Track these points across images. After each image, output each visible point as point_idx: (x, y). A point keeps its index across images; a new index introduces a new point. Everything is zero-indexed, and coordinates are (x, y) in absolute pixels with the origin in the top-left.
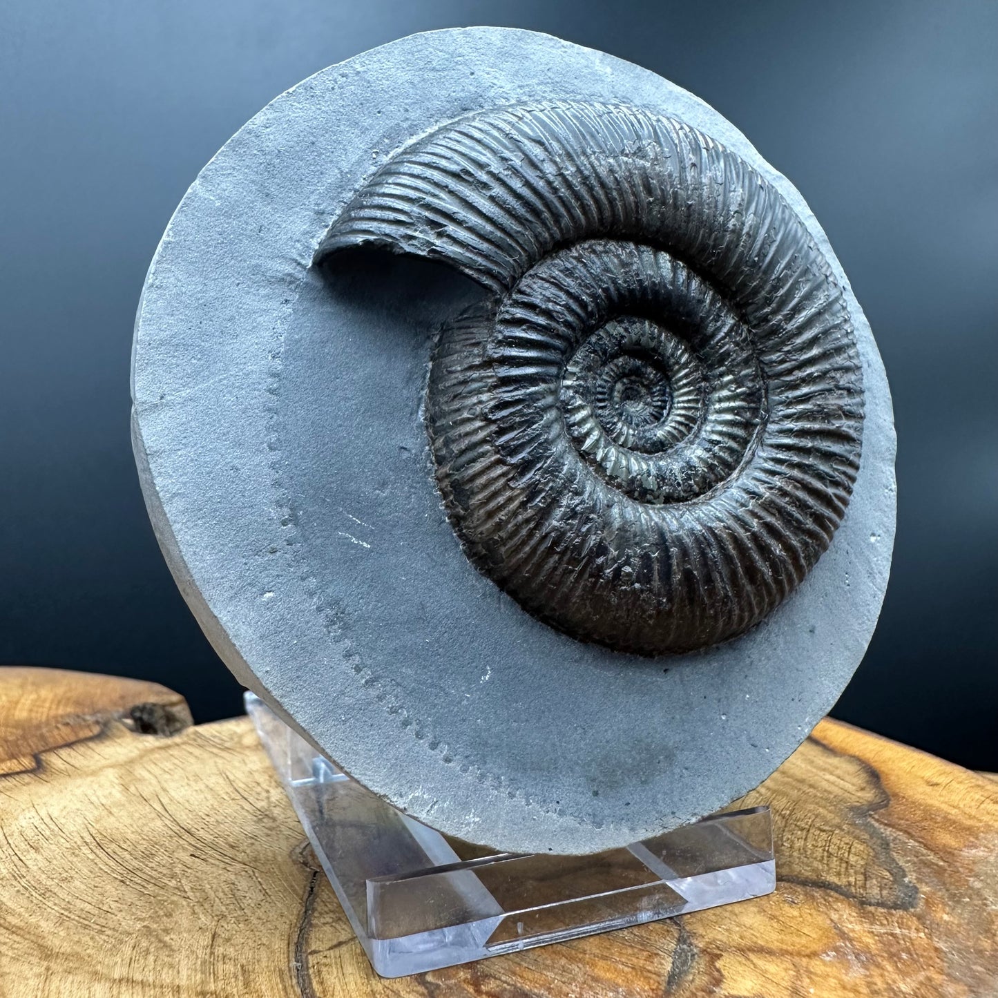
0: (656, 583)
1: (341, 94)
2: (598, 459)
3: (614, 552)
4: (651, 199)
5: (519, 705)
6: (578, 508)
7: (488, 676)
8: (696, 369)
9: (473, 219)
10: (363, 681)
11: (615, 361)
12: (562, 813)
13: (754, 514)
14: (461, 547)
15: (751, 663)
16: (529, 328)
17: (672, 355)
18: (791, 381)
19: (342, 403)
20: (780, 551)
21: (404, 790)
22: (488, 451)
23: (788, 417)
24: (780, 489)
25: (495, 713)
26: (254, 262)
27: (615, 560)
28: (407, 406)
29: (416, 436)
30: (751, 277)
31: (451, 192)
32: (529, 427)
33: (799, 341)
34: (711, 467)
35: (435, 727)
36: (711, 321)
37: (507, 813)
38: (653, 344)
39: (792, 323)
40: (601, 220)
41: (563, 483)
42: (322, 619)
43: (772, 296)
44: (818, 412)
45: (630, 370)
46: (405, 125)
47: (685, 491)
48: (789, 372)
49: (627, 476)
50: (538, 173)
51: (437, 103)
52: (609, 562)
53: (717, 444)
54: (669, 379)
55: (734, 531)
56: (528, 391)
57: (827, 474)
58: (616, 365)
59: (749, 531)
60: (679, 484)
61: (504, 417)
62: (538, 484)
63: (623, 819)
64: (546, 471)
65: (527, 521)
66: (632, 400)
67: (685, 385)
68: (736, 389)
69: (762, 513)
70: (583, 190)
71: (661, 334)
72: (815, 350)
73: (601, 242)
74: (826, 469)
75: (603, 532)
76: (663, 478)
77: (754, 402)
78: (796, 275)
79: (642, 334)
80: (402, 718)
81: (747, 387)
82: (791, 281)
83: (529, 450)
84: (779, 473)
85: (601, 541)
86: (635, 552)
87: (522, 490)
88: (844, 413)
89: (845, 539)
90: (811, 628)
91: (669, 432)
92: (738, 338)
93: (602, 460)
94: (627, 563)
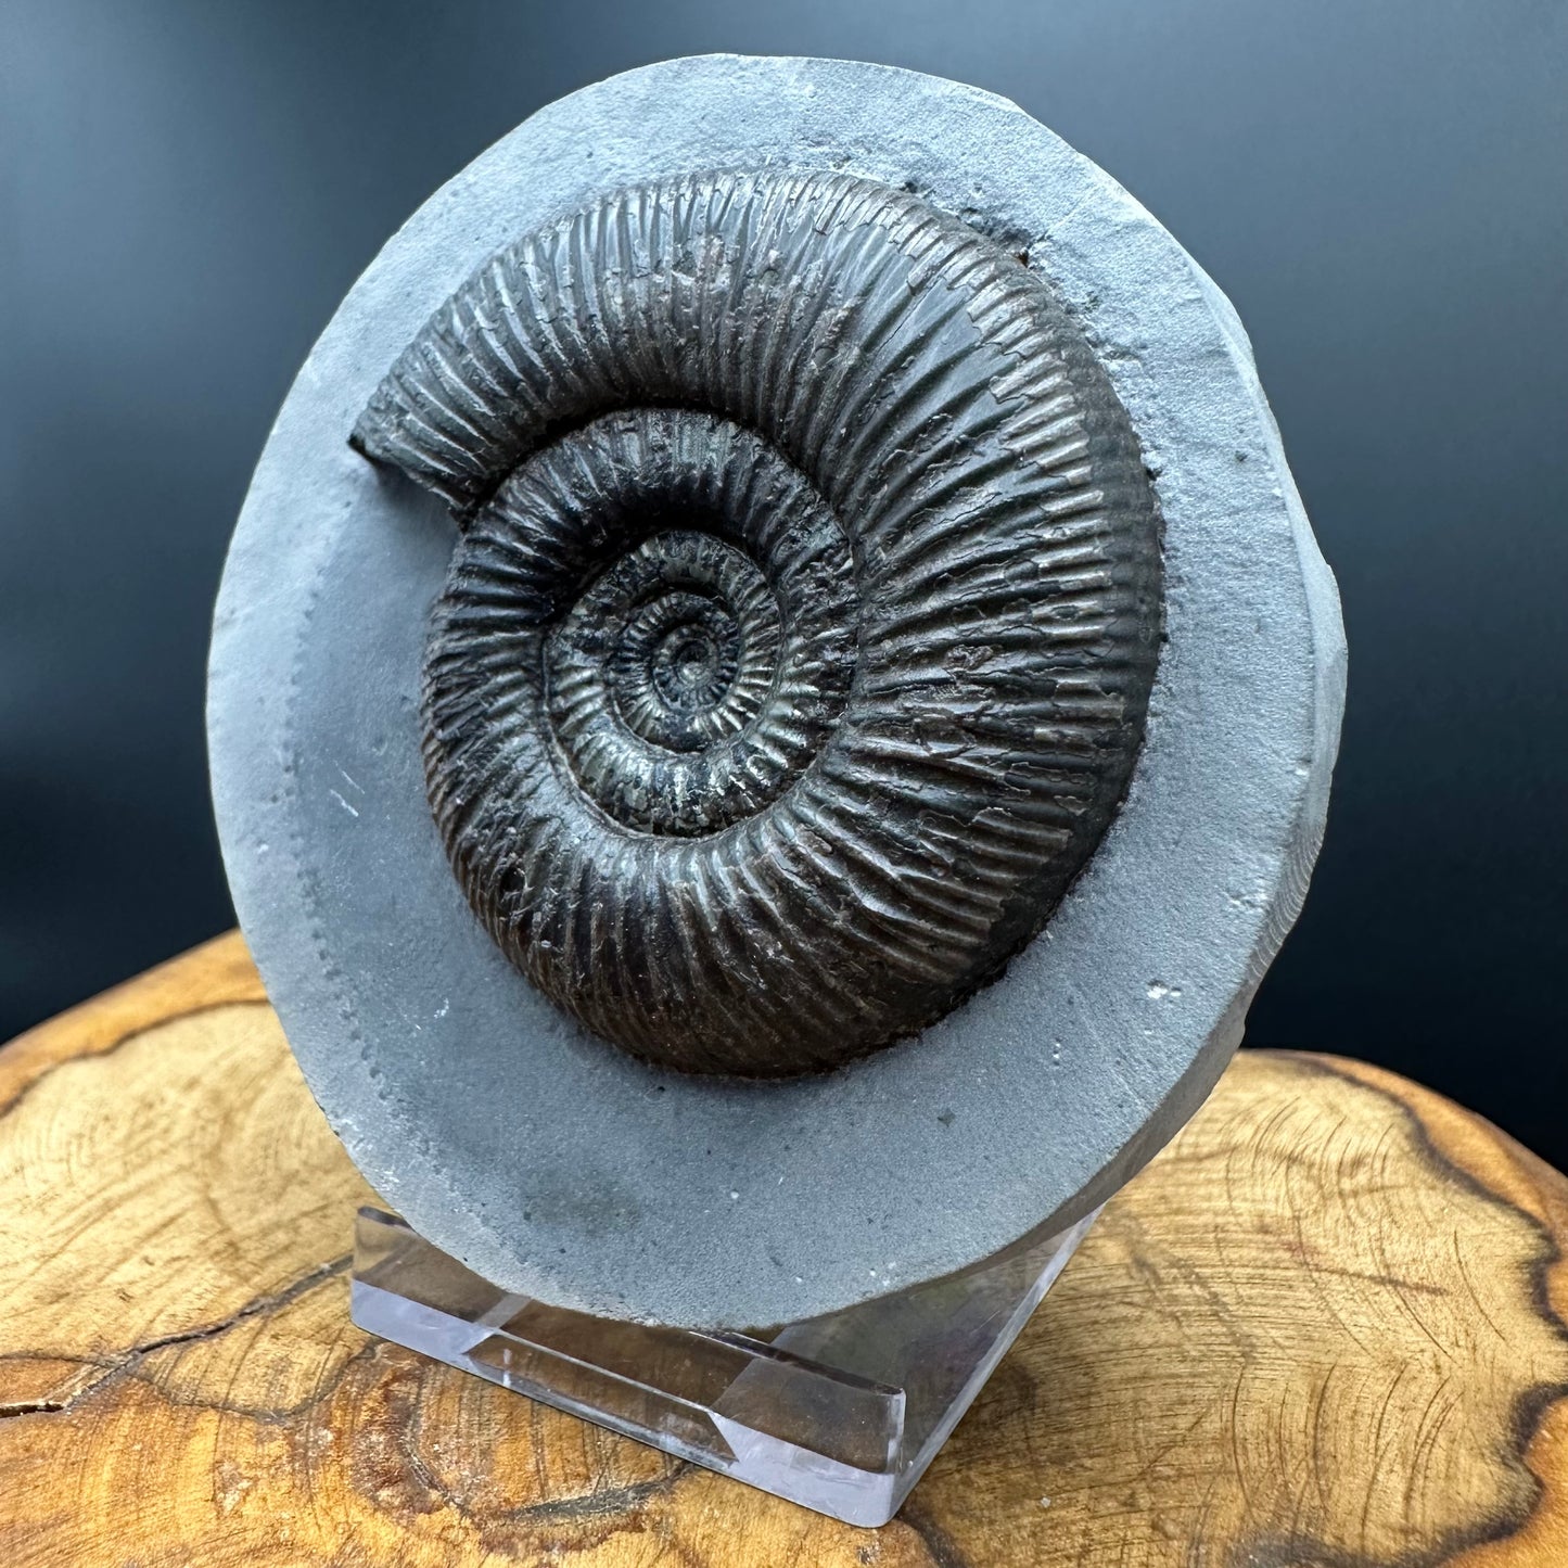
0: (567, 947)
2: (576, 748)
3: (527, 888)
4: (682, 341)
5: (470, 1061)
6: (497, 816)
7: (443, 1012)
9: (434, 401)
10: (326, 971)
11: (663, 599)
12: (486, 1221)
13: (740, 881)
15: (801, 1130)
16: (494, 552)
17: (738, 594)
18: (875, 658)
20: (778, 953)
21: (340, 1112)
22: (429, 719)
24: (793, 848)
25: (441, 1060)
27: (527, 901)
31: (427, 363)
32: (466, 692)
35: (380, 1052)
36: (785, 540)
37: (427, 1189)
38: (709, 575)
39: (895, 549)
41: (488, 777)
42: (298, 887)
43: (869, 498)
44: (903, 721)
47: (686, 821)
49: (605, 782)
50: (529, 322)
52: (521, 901)
53: (752, 754)
54: (739, 628)
55: (696, 899)
56: (474, 642)
57: (896, 838)
58: (661, 606)
59: (722, 906)
60: (675, 808)
61: (442, 675)
62: (460, 772)
64: (474, 756)
67: (753, 647)
68: (805, 661)
69: (753, 882)
70: (579, 338)
71: (722, 559)
72: (932, 604)
73: (627, 415)
74: (897, 831)
75: (520, 856)
76: (657, 793)
77: (836, 689)
78: (924, 456)
79: (693, 560)
80: (352, 1028)
81: (825, 661)
82: (909, 469)
83: (460, 723)
84: (805, 821)
85: (513, 866)
86: (552, 894)
87: (447, 776)
88: (967, 730)
89: (1071, 975)
90: (941, 1114)
91: (712, 723)
92: (828, 572)
93: (581, 749)
94: (539, 908)
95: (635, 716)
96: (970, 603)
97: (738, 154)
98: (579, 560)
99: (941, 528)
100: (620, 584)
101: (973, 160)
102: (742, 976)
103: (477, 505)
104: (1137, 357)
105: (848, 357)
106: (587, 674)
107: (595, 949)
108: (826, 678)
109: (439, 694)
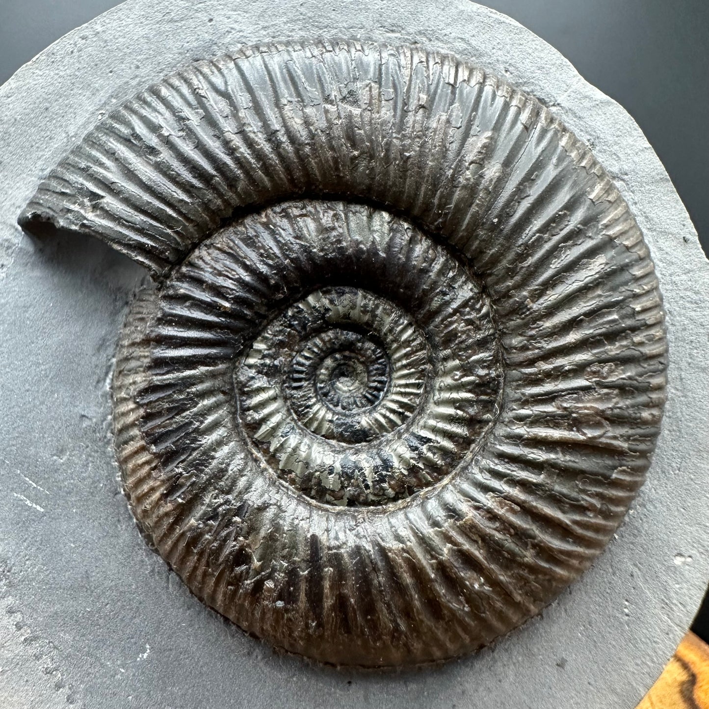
0: (301, 604)
1: (79, 56)
2: (272, 449)
3: (256, 563)
4: (356, 153)
5: (175, 690)
6: (220, 509)
7: (145, 655)
8: (422, 347)
9: (132, 189)
10: (22, 639)
11: (323, 335)
13: (448, 539)
15: (464, 692)
16: (192, 305)
17: (391, 331)
18: (531, 374)
19: (33, 368)
20: (481, 585)
22: (136, 436)
23: (521, 419)
24: (489, 511)
25: (148, 693)
27: (257, 572)
28: (94, 373)
29: (99, 405)
30: (488, 243)
31: (116, 159)
32: (177, 414)
33: (548, 324)
34: (413, 470)
35: (85, 695)
36: (438, 294)
38: (366, 318)
39: (541, 301)
40: (292, 180)
41: (207, 480)
43: (517, 266)
44: (562, 417)
45: (341, 345)
46: (134, 83)
47: (375, 495)
48: (531, 363)
49: (302, 472)
50: (217, 132)
51: (169, 57)
52: (251, 572)
53: (426, 443)
54: (389, 357)
55: (415, 557)
56: (181, 375)
57: (564, 496)
58: (322, 340)
59: (436, 558)
60: (367, 487)
61: (151, 402)
62: (179, 478)
64: (191, 464)
65: (167, 514)
66: (347, 376)
67: (404, 367)
68: (462, 377)
69: (460, 539)
70: (267, 148)
71: (377, 307)
72: (572, 337)
73: (300, 204)
74: (565, 491)
75: (246, 538)
76: (349, 477)
77: (486, 394)
78: (556, 239)
79: (353, 307)
80: (56, 680)
81: (478, 376)
82: (547, 246)
83: (175, 439)
84: (493, 490)
85: (242, 549)
86: (282, 565)
87: (163, 482)
88: (607, 419)
89: (630, 559)
90: (559, 662)
91: (376, 420)
92: (473, 315)
93: (276, 450)
94: (270, 577)
95: (312, 420)
96: (600, 335)
97: (334, 31)
98: (263, 310)
99: (575, 286)
100: (291, 326)
101: (500, 53)
102: (455, 605)
103: (171, 270)
104: (623, 180)
105: (492, 171)
106: (271, 393)
107: (328, 603)
108: (479, 387)
109: (148, 417)
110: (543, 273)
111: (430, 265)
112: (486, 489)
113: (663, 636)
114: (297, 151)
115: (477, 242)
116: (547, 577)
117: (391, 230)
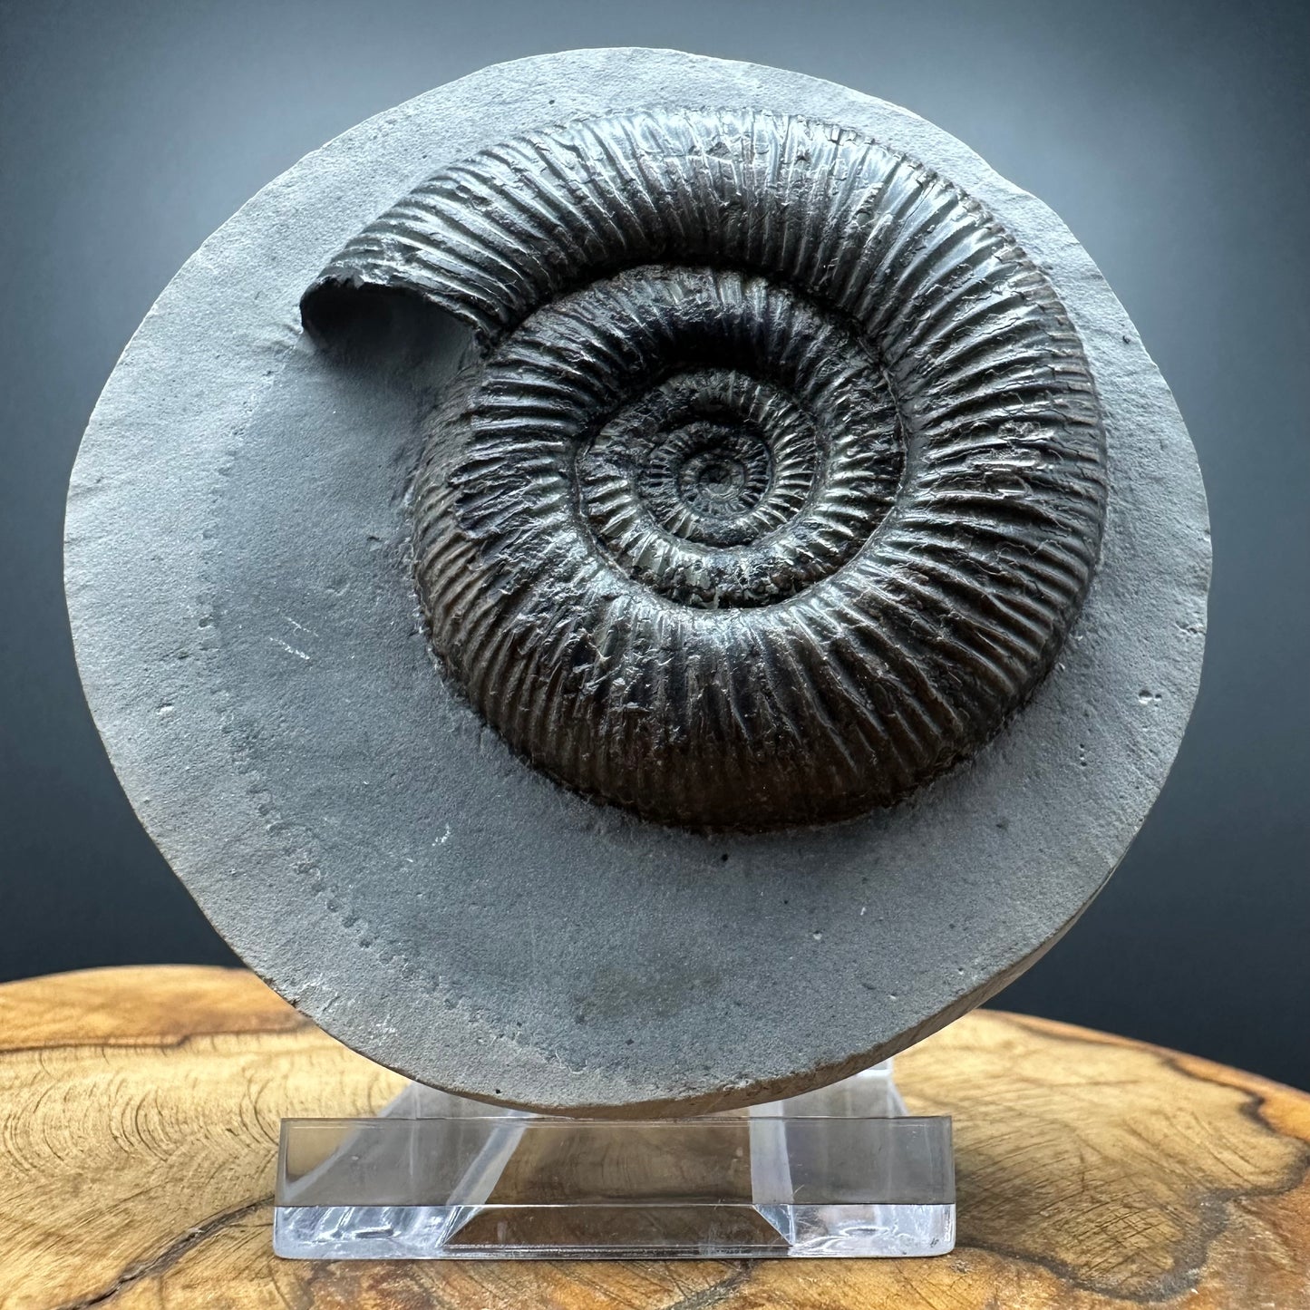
0: (658, 703)
1: (384, 142)
3: (601, 659)
4: (725, 204)
5: (485, 883)
6: (557, 597)
7: (444, 838)
9: (456, 239)
10: (268, 827)
11: (688, 426)
12: (524, 1040)
13: (842, 617)
14: (436, 666)
15: (876, 861)
16: (526, 371)
18: (937, 436)
19: (307, 484)
20: (886, 672)
21: (297, 977)
22: (449, 526)
23: (927, 485)
24: (893, 583)
25: (446, 888)
26: (241, 332)
27: (604, 670)
28: (389, 488)
29: (395, 525)
30: (881, 297)
31: (439, 213)
32: (503, 494)
33: (953, 380)
34: (800, 559)
35: (356, 898)
36: (826, 363)
38: (741, 401)
39: (943, 355)
40: (649, 235)
41: (540, 565)
42: (227, 743)
43: (914, 320)
44: (975, 476)
47: (754, 592)
48: (937, 422)
49: (661, 570)
50: (561, 183)
52: (595, 672)
53: (815, 529)
54: (768, 449)
55: (802, 638)
56: (511, 448)
59: (829, 638)
60: (744, 581)
61: (470, 481)
62: (504, 565)
63: (618, 1064)
64: (519, 549)
65: (486, 614)
66: (717, 482)
67: (789, 456)
68: (858, 453)
69: (857, 617)
70: (620, 196)
71: (754, 387)
72: (982, 392)
73: (658, 268)
74: (983, 558)
75: (589, 630)
76: (720, 573)
77: (888, 473)
78: (958, 291)
79: (725, 388)
80: (313, 880)
81: (876, 451)
82: (948, 299)
83: (498, 522)
84: (896, 562)
85: (584, 641)
86: (635, 658)
87: (484, 573)
88: (1026, 479)
89: (1083, 694)
90: (999, 821)
91: (755, 518)
92: (868, 386)
93: (629, 546)
94: (618, 675)
95: (673, 520)
96: (1013, 391)
99: (981, 339)
105: (883, 221)
106: (622, 483)
107: (694, 698)
108: (880, 462)
109: (465, 499)
110: (946, 325)
111: (816, 332)
112: (889, 562)
113: (1132, 790)
114: (656, 202)
115: (869, 297)
116: (969, 670)
117: (768, 296)
